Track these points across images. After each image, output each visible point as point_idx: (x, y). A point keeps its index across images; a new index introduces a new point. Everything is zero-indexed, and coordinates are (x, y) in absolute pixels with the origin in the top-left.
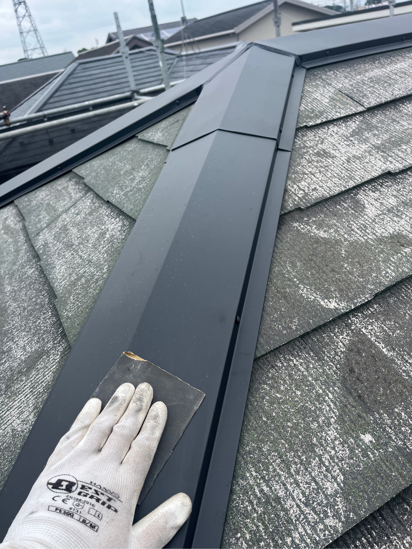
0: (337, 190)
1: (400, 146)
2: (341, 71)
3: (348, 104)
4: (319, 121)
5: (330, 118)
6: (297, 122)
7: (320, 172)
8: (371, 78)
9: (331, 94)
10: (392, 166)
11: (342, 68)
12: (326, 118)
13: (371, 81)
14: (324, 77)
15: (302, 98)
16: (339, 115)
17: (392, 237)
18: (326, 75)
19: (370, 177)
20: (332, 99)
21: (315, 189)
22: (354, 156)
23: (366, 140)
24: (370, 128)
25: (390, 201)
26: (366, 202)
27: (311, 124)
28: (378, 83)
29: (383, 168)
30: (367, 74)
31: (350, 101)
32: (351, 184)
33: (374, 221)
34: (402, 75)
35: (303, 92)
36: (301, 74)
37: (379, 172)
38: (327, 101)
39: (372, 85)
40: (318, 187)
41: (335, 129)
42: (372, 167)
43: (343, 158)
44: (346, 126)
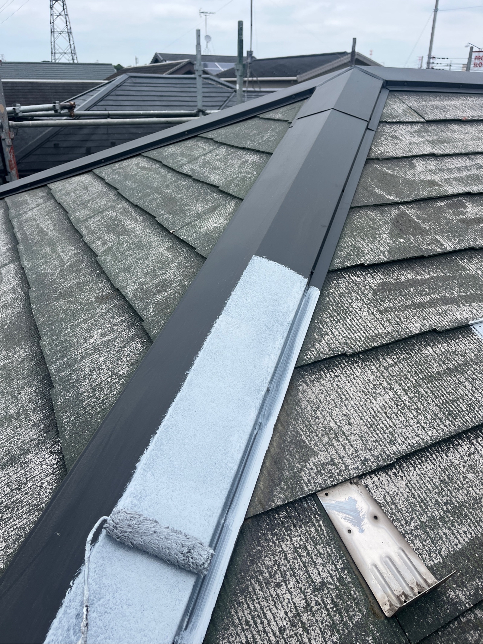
0: (401, 155)
1: (443, 143)
2: (413, 97)
3: (414, 116)
4: (394, 120)
5: (401, 120)
6: (381, 118)
7: (392, 145)
8: (433, 105)
9: (404, 108)
10: (436, 151)
11: (413, 95)
12: (400, 120)
13: (432, 107)
14: (401, 98)
15: (385, 106)
16: (408, 120)
17: (429, 181)
18: (402, 97)
19: (422, 153)
20: (404, 111)
21: (388, 152)
22: (414, 142)
23: (423, 137)
24: (426, 131)
25: (431, 167)
26: (417, 164)
27: (389, 121)
28: (436, 109)
29: (430, 151)
30: (430, 102)
31: (416, 114)
32: (410, 154)
33: (420, 173)
34: (454, 108)
35: (386, 103)
36: (386, 93)
37: (428, 153)
38: (401, 111)
39: (432, 109)
40: (390, 151)
41: (404, 127)
42: (424, 149)
43: (407, 142)
44: (411, 127)
